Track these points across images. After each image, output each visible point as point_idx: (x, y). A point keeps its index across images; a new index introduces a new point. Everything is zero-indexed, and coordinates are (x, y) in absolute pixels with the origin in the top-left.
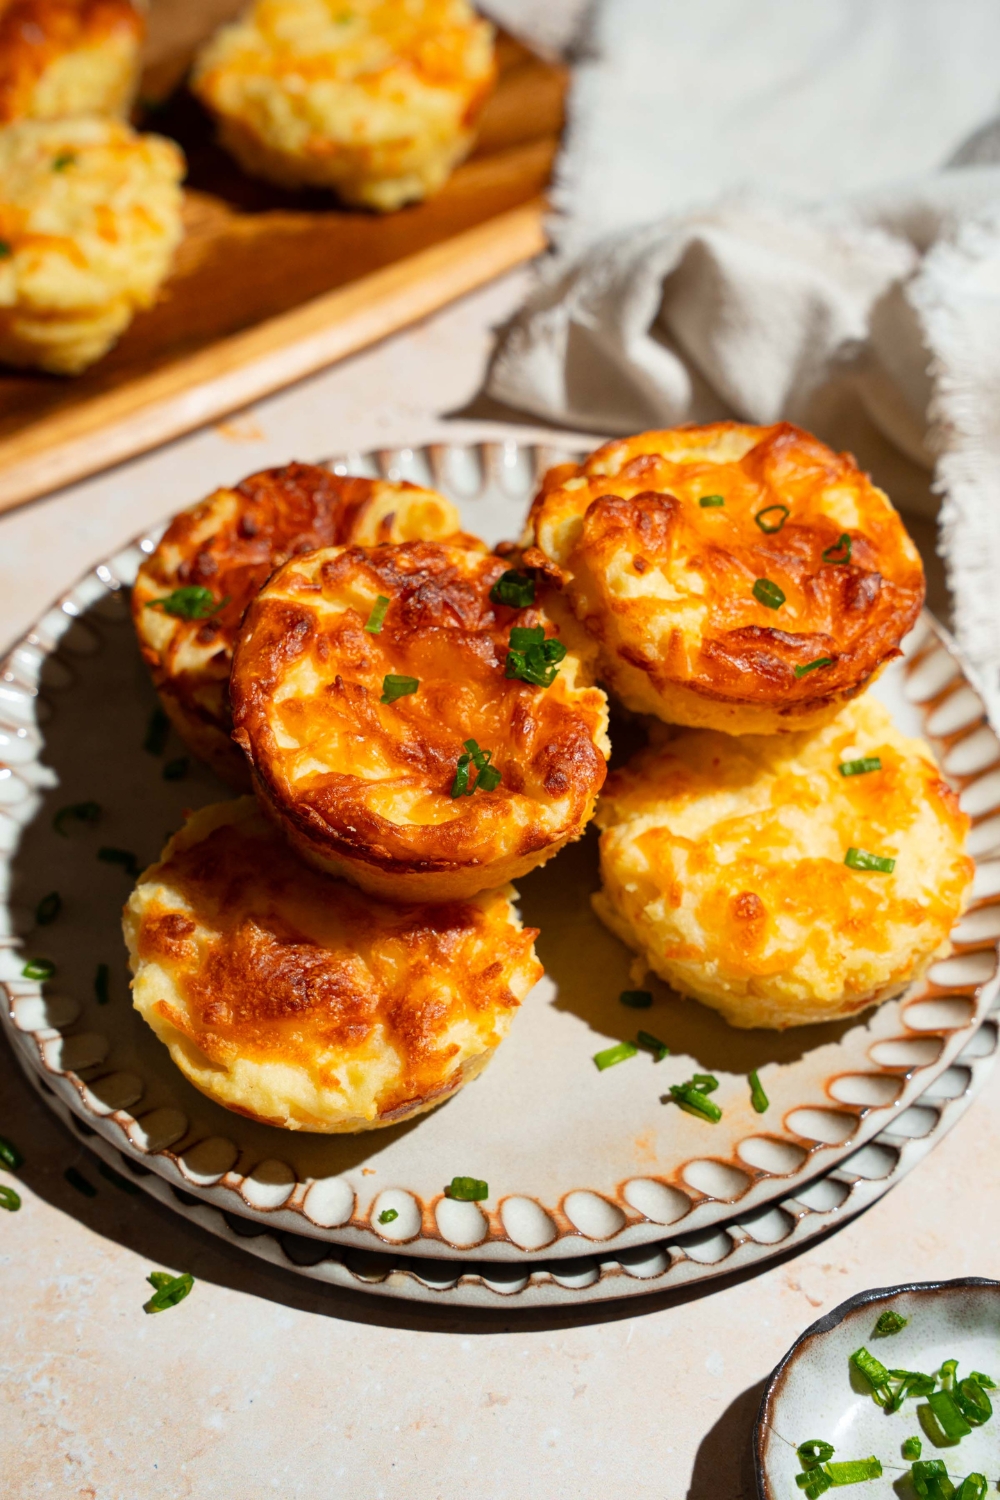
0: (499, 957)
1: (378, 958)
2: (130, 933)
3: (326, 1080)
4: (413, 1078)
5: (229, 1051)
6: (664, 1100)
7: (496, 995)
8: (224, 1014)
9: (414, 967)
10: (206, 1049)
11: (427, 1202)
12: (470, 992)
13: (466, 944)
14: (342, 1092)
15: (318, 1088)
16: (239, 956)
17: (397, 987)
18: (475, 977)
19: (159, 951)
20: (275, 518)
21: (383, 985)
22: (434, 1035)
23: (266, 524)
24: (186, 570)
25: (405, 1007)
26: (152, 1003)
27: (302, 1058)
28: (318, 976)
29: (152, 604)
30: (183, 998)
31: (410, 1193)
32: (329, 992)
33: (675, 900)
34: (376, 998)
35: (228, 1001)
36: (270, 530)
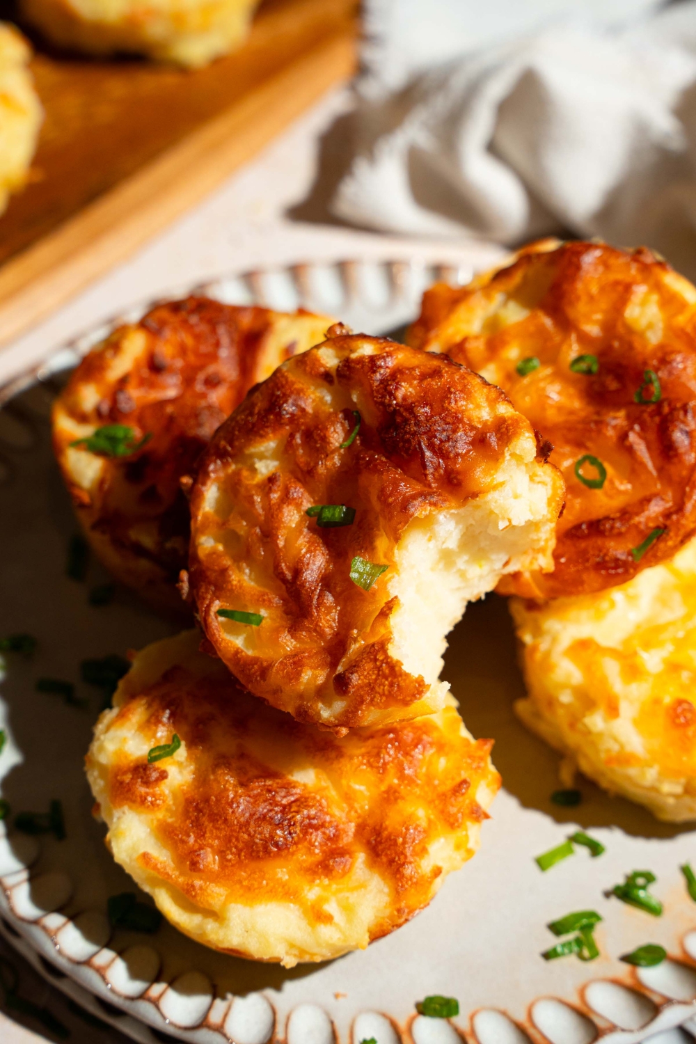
0: (464, 775)
1: (349, 787)
2: (98, 785)
3: (319, 916)
4: (403, 904)
5: (216, 894)
6: (607, 895)
7: (467, 811)
8: (210, 860)
9: (387, 792)
10: (195, 896)
11: (402, 1024)
12: (442, 812)
13: (430, 763)
14: (337, 925)
15: (310, 924)
16: (218, 801)
17: (371, 813)
18: (444, 795)
19: (134, 802)
20: (183, 350)
21: (356, 812)
22: (418, 859)
23: (173, 357)
24: (105, 408)
25: (385, 834)
26: (135, 856)
27: (289, 894)
28: (298, 812)
29: (78, 444)
30: (164, 847)
31: (384, 1015)
32: (309, 827)
33: (613, 710)
34: (352, 828)
35: (211, 846)
36: (179, 363)
